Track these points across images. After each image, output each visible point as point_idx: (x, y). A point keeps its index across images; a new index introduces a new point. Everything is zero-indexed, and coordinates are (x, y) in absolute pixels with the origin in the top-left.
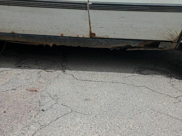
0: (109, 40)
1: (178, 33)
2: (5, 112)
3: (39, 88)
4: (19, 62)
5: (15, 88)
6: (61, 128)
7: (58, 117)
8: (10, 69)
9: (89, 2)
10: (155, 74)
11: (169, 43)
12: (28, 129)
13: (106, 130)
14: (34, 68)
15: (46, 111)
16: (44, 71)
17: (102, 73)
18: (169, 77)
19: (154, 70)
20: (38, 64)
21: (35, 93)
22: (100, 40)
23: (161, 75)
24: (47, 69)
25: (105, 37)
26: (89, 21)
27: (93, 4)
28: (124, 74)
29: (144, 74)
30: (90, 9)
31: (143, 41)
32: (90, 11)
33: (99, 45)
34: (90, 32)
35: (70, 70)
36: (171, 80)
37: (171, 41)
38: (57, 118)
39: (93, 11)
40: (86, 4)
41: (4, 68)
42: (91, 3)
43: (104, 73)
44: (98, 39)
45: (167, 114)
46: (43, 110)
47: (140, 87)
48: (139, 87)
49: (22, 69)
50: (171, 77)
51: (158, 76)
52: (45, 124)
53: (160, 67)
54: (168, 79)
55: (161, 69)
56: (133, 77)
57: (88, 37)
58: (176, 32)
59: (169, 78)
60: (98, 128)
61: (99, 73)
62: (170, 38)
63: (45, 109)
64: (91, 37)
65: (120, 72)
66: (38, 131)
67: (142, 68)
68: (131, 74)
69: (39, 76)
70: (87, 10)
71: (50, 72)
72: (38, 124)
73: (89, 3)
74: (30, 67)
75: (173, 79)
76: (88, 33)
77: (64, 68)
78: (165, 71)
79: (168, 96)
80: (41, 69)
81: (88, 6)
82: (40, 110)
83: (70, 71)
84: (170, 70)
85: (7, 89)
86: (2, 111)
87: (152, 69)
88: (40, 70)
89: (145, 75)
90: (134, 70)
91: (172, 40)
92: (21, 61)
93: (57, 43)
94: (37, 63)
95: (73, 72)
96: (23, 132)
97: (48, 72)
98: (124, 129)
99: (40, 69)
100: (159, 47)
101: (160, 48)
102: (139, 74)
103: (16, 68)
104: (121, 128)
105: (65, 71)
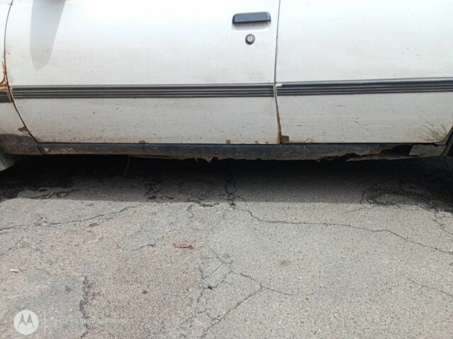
0: (314, 146)
1: (446, 128)
2: (145, 292)
3: (195, 241)
4: (152, 189)
5: (152, 242)
6: (248, 323)
7: (239, 301)
8: (138, 203)
9: (275, 83)
10: (404, 203)
11: (430, 146)
12: (191, 326)
13: (330, 327)
14: (180, 200)
15: (216, 289)
16: (197, 205)
17: (303, 204)
18: (432, 208)
19: (401, 194)
20: (184, 190)
21: (190, 250)
22: (297, 146)
23: (416, 205)
24: (202, 199)
25: (307, 142)
26: (278, 116)
27: (283, 86)
28: (345, 205)
29: (382, 204)
30: (278, 95)
31: (378, 146)
32: (279, 98)
33: (295, 156)
34: (280, 134)
35: (244, 200)
36: (437, 215)
37: (433, 144)
38: (238, 304)
39: (283, 98)
40: (272, 87)
41: (128, 203)
42: (280, 85)
43: (306, 205)
44: (294, 145)
45: (440, 289)
46: (210, 288)
47: (380, 233)
48: (378, 233)
49: (158, 202)
50: (435, 207)
51: (410, 207)
52: (219, 316)
53: (411, 187)
54: (431, 213)
55: (412, 190)
56: (362, 212)
57: (275, 143)
58: (443, 126)
59: (432, 210)
60: (315, 323)
61: (298, 205)
62: (432, 138)
63: (212, 285)
64: (281, 143)
65: (337, 202)
66: (209, 331)
67: (377, 190)
68: (359, 206)
69: (191, 215)
70: (273, 96)
71: (208, 205)
72: (207, 316)
73: (277, 85)
74: (171, 198)
75: (441, 213)
76: (276, 136)
77: (232, 197)
78: (422, 196)
79: (436, 249)
80: (193, 201)
81: (275, 91)
82: (205, 286)
83: (243, 203)
84: (431, 192)
85: (141, 246)
86: (140, 291)
87: (395, 193)
88: (191, 203)
89: (385, 205)
90: (361, 196)
91: (435, 141)
92: (155, 185)
93: (219, 156)
94: (183, 188)
95: (250, 205)
96: (183, 333)
97: (204, 206)
98: (365, 324)
99: (189, 200)
100: (411, 154)
101: (412, 156)
102: (373, 203)
103: (147, 202)
104: (359, 323)
105: (234, 202)
